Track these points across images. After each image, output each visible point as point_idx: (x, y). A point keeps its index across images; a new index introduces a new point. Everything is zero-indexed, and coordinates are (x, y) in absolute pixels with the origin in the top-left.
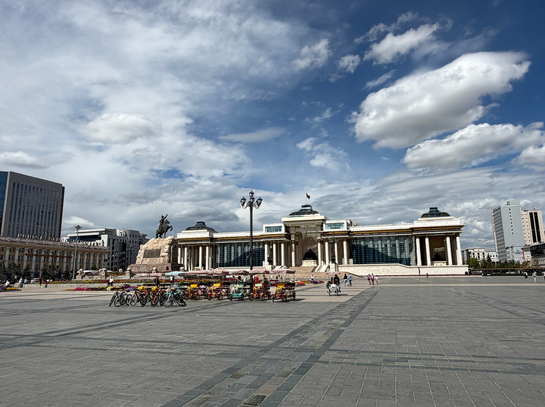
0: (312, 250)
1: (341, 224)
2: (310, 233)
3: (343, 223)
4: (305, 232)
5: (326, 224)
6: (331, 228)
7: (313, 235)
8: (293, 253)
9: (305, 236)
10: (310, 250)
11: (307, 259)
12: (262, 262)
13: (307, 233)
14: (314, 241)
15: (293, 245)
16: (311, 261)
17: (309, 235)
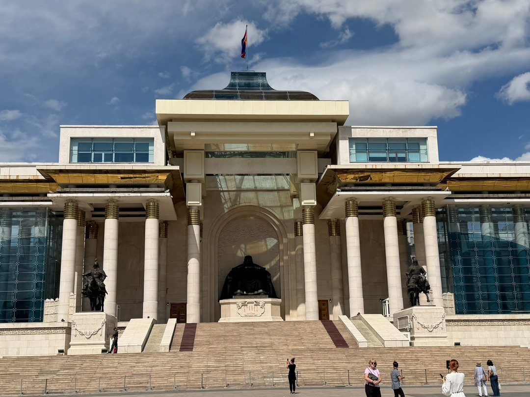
0: (255, 261)
1: (417, 144)
2: (256, 190)
3: (424, 140)
4: (232, 186)
5: (352, 140)
6: (372, 160)
7: (266, 200)
8: (193, 265)
9: (234, 202)
10: (248, 259)
11: (242, 295)
12: (41, 305)
13: (239, 191)
14: (268, 223)
15: (196, 228)
16: (261, 301)
17: (247, 199)
